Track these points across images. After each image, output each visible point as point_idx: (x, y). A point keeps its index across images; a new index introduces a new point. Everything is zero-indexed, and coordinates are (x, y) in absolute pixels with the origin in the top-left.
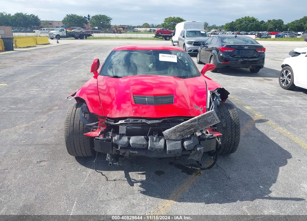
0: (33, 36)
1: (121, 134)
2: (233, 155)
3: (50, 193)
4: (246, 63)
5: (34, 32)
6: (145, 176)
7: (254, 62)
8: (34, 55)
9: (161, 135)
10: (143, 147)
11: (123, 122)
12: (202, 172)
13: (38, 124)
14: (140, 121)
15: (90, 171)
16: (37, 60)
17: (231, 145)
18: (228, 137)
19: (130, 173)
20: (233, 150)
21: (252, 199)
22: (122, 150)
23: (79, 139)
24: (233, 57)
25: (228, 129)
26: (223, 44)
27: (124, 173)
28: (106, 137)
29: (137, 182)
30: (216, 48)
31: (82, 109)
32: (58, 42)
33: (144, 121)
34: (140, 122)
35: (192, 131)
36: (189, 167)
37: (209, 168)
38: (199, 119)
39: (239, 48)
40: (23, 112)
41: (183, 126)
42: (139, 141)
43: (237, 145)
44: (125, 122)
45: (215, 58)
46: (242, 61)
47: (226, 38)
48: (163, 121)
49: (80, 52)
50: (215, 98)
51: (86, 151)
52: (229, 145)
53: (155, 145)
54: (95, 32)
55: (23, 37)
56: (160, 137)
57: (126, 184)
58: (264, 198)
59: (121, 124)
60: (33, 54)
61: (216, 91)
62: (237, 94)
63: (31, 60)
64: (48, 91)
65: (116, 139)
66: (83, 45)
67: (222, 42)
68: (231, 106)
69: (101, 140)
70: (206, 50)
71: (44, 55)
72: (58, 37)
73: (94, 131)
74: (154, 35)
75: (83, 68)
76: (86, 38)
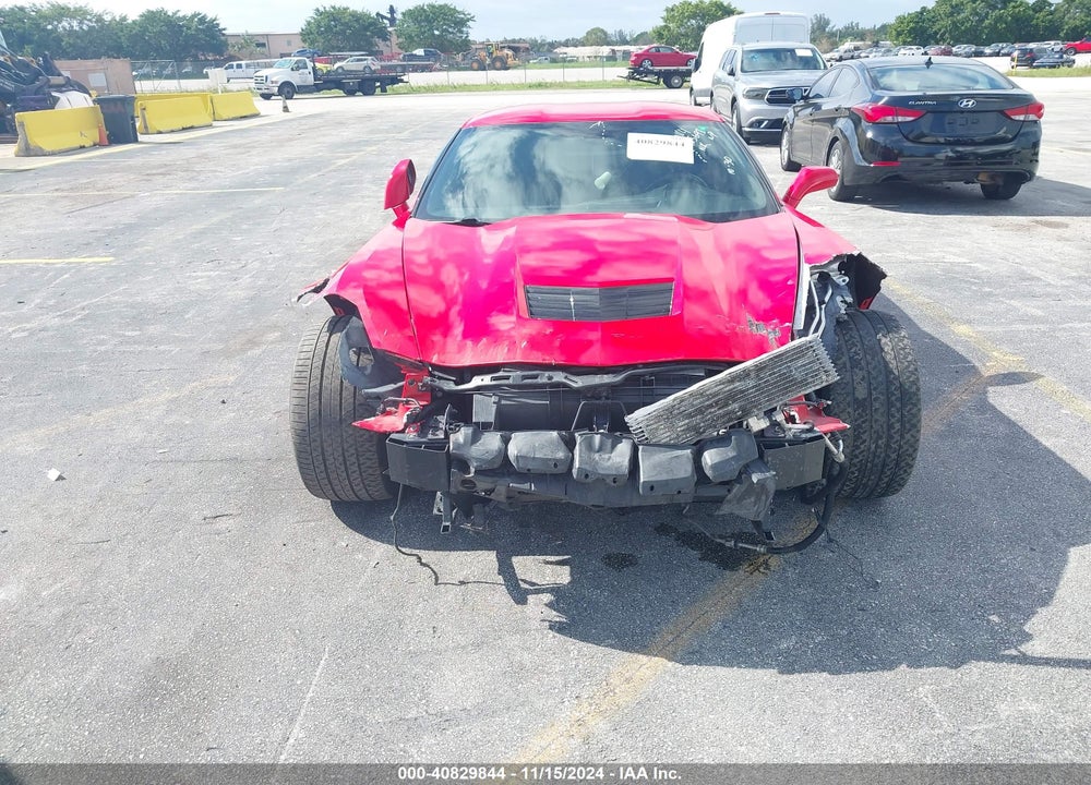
0: (204, 91)
1: (477, 424)
2: (894, 502)
3: (242, 623)
4: (967, 164)
5: (206, 76)
6: (567, 569)
7: (999, 160)
8: (204, 157)
9: (619, 429)
10: (555, 471)
11: (486, 380)
12: (774, 561)
13: (211, 392)
14: (543, 378)
15: (380, 550)
16: (216, 171)
17: (884, 465)
18: (875, 436)
19: (516, 560)
20: (894, 484)
21: (957, 660)
22: (481, 478)
23: (342, 441)
24: (916, 140)
25: (877, 405)
26: (878, 92)
27: (495, 559)
28: (427, 434)
29: (538, 592)
30: (849, 109)
31: (347, 336)
32: (286, 109)
33: (559, 377)
34: (545, 380)
35: (733, 412)
36: (728, 544)
37: (799, 547)
38: (759, 368)
39: (942, 107)
40: (163, 352)
41: (701, 394)
42: (542, 447)
43: (908, 464)
44: (494, 383)
45: (846, 148)
46: (950, 154)
47: (891, 70)
48: (626, 379)
49: (359, 142)
50: (830, 292)
51: (366, 482)
52: (876, 466)
53: (597, 463)
54: (415, 69)
55: (168, 96)
56: (618, 434)
57: (502, 596)
58: (1002, 659)
59: (479, 389)
60: (204, 151)
61: (835, 266)
62: (926, 280)
63: (195, 174)
64: (246, 280)
65: (461, 440)
66: (370, 117)
67: (875, 84)
68: (889, 322)
69: (411, 443)
70: (813, 121)
71: (239, 157)
72: (288, 90)
73: (389, 413)
74: (625, 72)
75: (369, 197)
76: (384, 91)
